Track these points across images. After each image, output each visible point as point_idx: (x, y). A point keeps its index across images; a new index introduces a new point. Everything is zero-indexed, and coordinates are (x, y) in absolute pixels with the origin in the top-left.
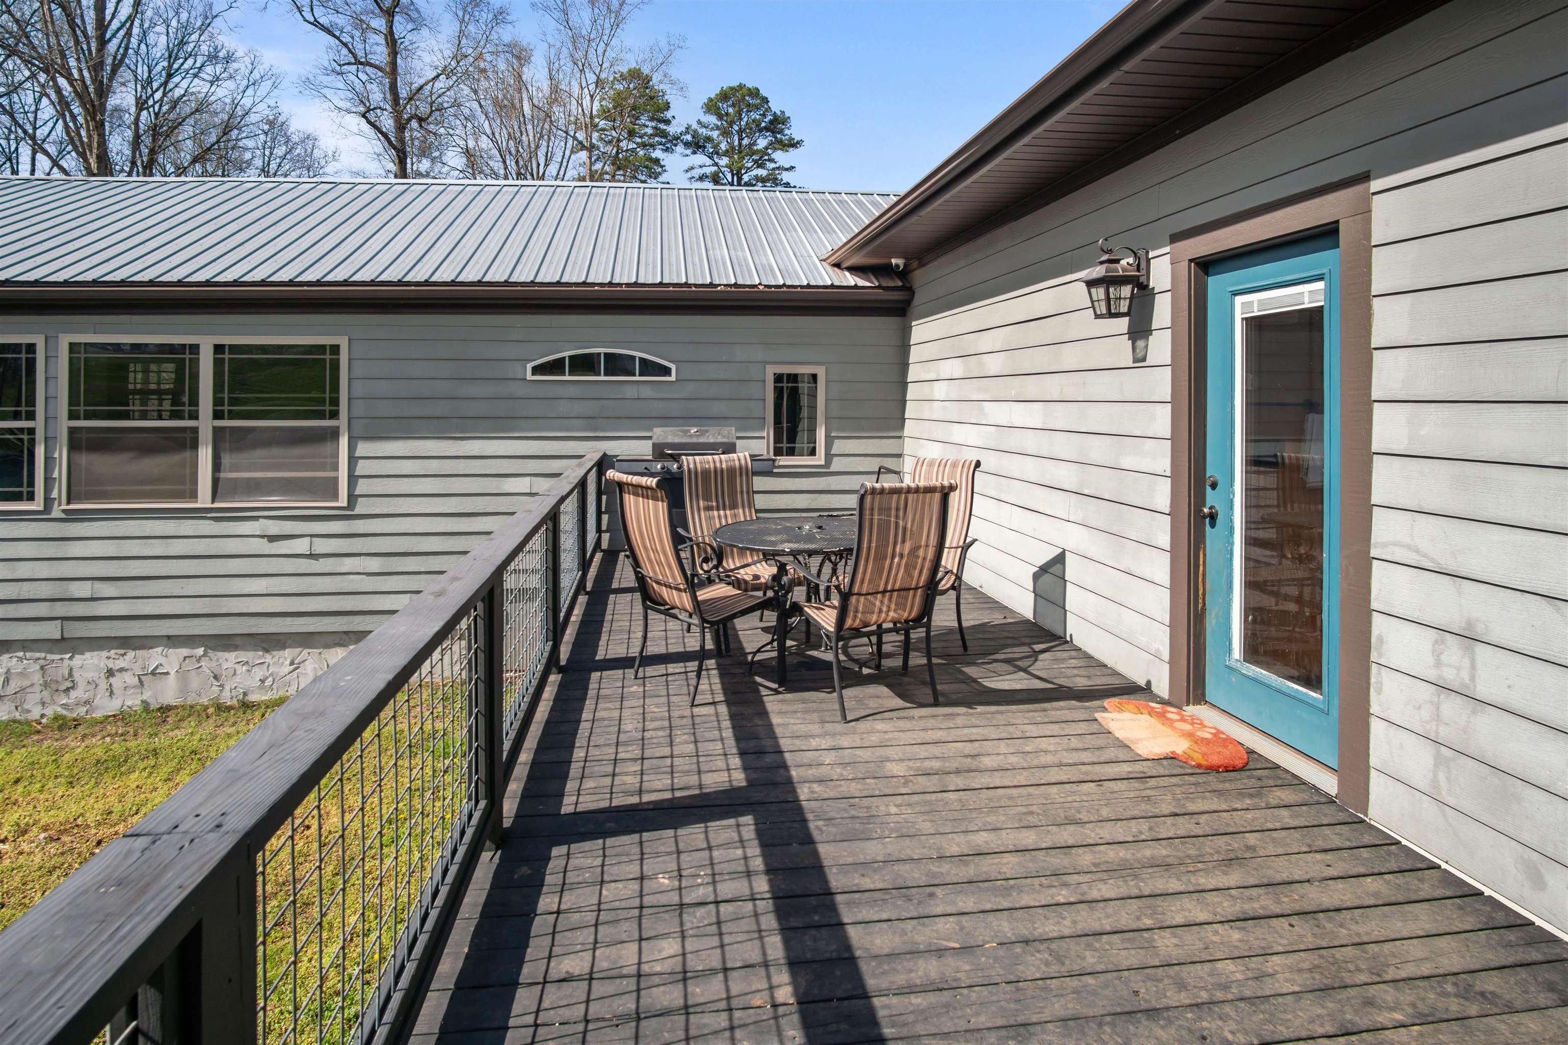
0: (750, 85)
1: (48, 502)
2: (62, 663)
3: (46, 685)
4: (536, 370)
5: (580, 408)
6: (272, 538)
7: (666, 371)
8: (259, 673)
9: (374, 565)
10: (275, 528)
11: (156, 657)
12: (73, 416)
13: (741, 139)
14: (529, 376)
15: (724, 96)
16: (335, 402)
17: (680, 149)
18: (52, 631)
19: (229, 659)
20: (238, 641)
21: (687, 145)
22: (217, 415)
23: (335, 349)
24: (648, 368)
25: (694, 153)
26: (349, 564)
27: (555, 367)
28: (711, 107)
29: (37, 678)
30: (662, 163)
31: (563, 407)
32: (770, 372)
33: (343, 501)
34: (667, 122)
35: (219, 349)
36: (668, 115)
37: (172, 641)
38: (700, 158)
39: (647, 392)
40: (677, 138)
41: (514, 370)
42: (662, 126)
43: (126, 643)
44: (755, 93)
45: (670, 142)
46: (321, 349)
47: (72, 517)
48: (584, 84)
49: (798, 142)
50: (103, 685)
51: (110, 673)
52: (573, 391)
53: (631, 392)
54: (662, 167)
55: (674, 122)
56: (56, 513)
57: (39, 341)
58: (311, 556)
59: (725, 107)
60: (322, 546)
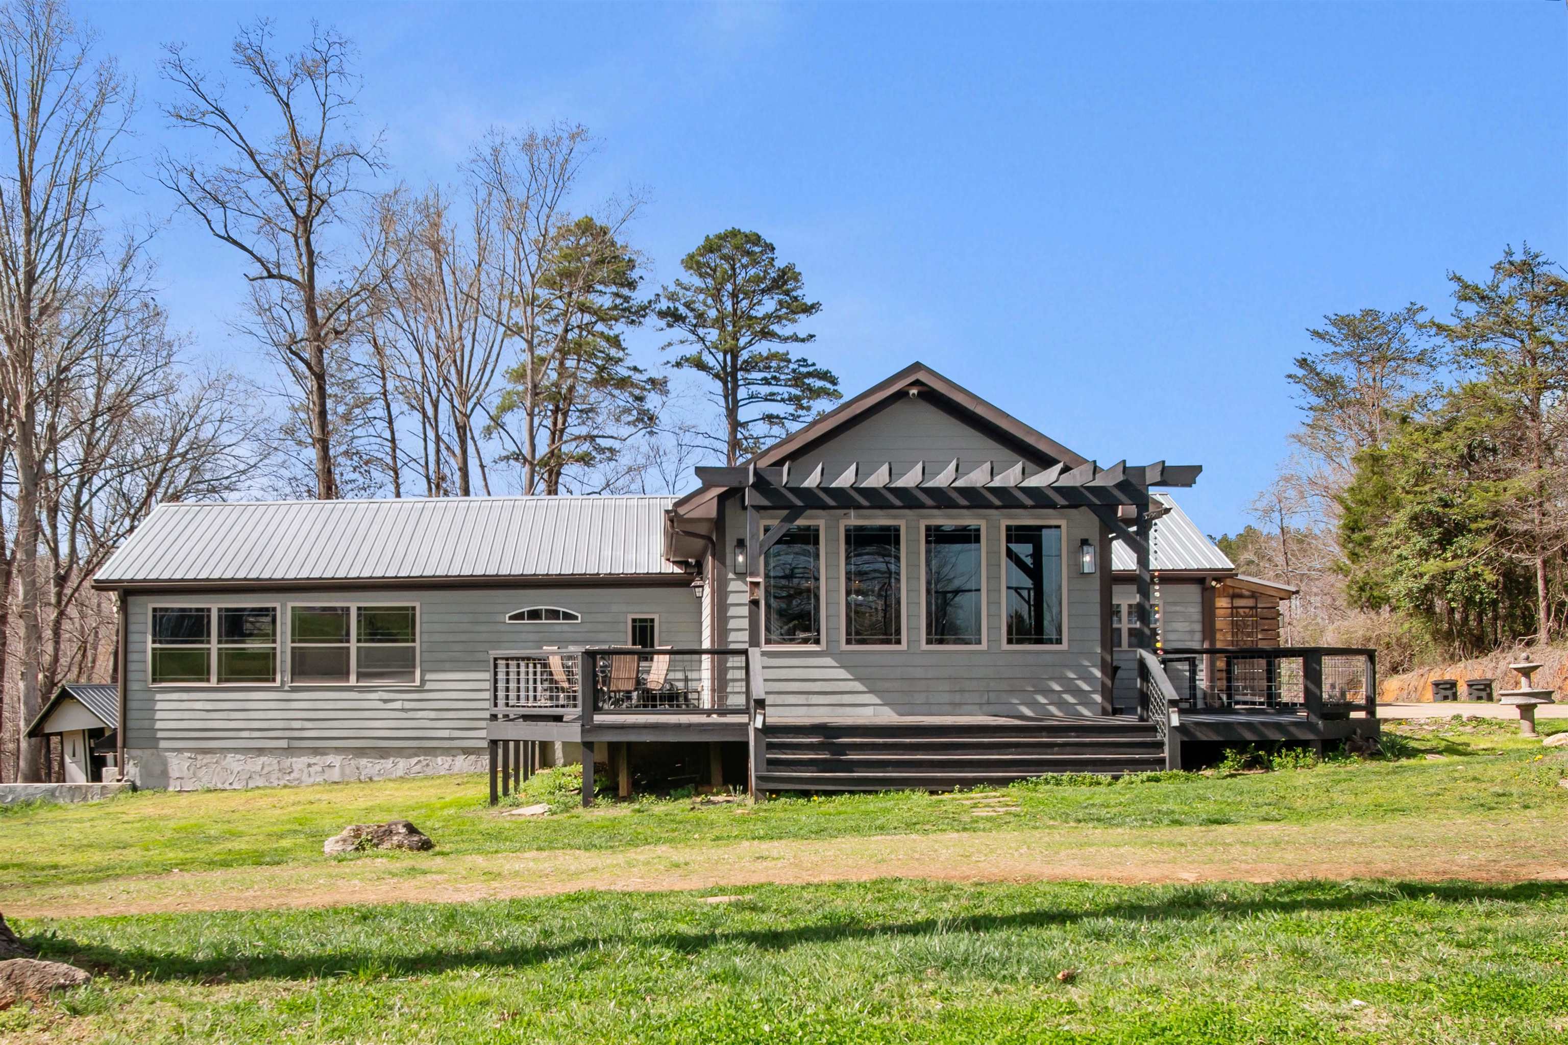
0: (746, 229)
1: (282, 681)
2: (287, 762)
3: (280, 770)
4: (511, 618)
5: (532, 637)
6: (385, 701)
7: (576, 618)
8: (378, 767)
9: (432, 715)
10: (386, 696)
11: (330, 759)
12: (293, 641)
13: (736, 303)
14: (507, 621)
15: (710, 247)
16: (414, 634)
17: (652, 320)
18: (284, 744)
19: (363, 762)
20: (368, 751)
21: (662, 314)
22: (359, 641)
23: (414, 608)
24: (567, 616)
25: (670, 326)
26: (420, 714)
27: (520, 616)
28: (693, 263)
29: (276, 767)
30: (624, 345)
31: (524, 636)
32: (630, 617)
33: (418, 683)
34: (632, 285)
35: (359, 609)
36: (634, 275)
37: (338, 750)
38: (679, 332)
39: (566, 628)
40: (644, 308)
41: (499, 618)
42: (625, 291)
43: (316, 751)
44: (756, 239)
45: (635, 315)
46: (406, 608)
47: (294, 690)
48: (522, 255)
49: (813, 306)
50: (306, 771)
51: (309, 765)
52: (530, 628)
53: (558, 628)
54: (623, 350)
55: (641, 285)
56: (286, 688)
57: (278, 606)
58: (402, 710)
59: (713, 259)
60: (408, 705)
